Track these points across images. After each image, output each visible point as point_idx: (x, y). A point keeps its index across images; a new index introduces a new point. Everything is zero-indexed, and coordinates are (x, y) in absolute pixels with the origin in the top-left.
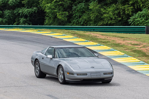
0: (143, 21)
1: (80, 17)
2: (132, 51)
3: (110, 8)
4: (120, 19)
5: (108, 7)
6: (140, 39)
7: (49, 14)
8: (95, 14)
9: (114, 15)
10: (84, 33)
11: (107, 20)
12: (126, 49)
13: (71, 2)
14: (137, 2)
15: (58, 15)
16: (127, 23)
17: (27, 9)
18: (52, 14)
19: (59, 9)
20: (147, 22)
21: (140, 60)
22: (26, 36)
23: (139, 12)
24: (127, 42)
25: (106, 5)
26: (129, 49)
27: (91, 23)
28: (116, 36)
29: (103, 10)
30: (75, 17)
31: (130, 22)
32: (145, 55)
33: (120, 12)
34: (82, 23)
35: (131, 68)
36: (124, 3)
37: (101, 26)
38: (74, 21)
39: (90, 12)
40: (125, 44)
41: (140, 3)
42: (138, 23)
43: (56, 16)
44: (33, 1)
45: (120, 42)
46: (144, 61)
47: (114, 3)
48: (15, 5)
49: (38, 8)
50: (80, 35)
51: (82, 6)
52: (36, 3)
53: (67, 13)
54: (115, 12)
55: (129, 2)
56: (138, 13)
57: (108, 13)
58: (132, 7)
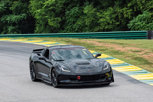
0: (144, 25)
1: (74, 23)
2: (133, 59)
3: (106, 11)
4: (118, 23)
5: (104, 10)
6: (142, 45)
7: (39, 21)
8: (90, 19)
9: (111, 19)
10: (79, 41)
11: (104, 25)
12: (125, 56)
13: (64, 6)
14: (136, 4)
15: (49, 22)
16: (126, 28)
17: (15, 16)
18: (43, 21)
19: (51, 15)
20: (148, 26)
21: (142, 68)
22: (15, 46)
23: (139, 15)
24: (127, 49)
25: (103, 8)
26: (129, 57)
27: (86, 29)
28: (114, 43)
29: (99, 14)
30: (69, 23)
31: (130, 26)
32: (147, 63)
33: (118, 16)
34: (76, 30)
35: (132, 78)
36: (122, 6)
37: (97, 32)
38: (68, 27)
39: (85, 16)
40: (125, 51)
41: (140, 5)
42: (139, 27)
43: (48, 22)
44: (22, 7)
45: (119, 49)
46: (146, 70)
47: (110, 6)
48: (2, 12)
49: (27, 14)
50: (75, 42)
51: (76, 10)
52: (25, 9)
53: (60, 19)
54: (112, 16)
55: (128, 4)
56: (138, 17)
57: (104, 18)
58: (131, 10)
